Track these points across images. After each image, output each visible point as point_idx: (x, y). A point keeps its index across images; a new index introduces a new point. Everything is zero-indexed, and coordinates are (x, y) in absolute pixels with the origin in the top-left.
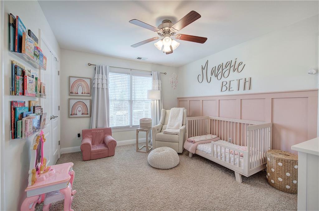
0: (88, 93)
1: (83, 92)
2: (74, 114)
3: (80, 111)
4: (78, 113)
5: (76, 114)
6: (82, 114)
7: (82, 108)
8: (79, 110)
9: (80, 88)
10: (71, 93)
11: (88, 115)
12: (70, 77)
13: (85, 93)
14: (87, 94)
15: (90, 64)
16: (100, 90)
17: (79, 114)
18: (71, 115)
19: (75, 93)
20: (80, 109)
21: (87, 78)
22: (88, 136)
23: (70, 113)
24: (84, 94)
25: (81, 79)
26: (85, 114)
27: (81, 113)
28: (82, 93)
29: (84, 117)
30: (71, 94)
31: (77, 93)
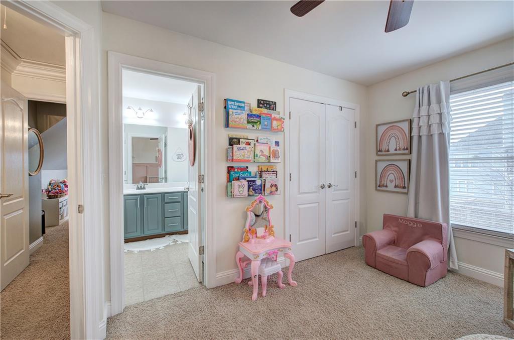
0: (406, 147)
1: (398, 148)
2: (383, 186)
3: (391, 181)
4: (389, 184)
5: (386, 186)
6: (396, 187)
7: (396, 176)
8: (391, 179)
9: (393, 141)
10: (380, 151)
11: (405, 190)
12: (377, 126)
13: (400, 150)
14: (404, 149)
15: (405, 94)
16: (424, 139)
17: (391, 187)
18: (379, 186)
19: (385, 151)
20: (392, 177)
21: (404, 121)
22: (390, 227)
23: (378, 184)
24: (398, 152)
25: (392, 125)
26: (400, 187)
27: (393, 184)
28: (396, 150)
29: (398, 193)
30: (379, 153)
31: (388, 151)
